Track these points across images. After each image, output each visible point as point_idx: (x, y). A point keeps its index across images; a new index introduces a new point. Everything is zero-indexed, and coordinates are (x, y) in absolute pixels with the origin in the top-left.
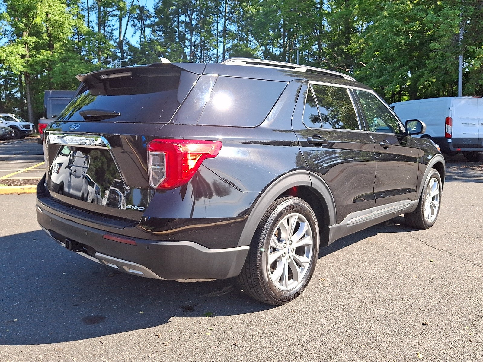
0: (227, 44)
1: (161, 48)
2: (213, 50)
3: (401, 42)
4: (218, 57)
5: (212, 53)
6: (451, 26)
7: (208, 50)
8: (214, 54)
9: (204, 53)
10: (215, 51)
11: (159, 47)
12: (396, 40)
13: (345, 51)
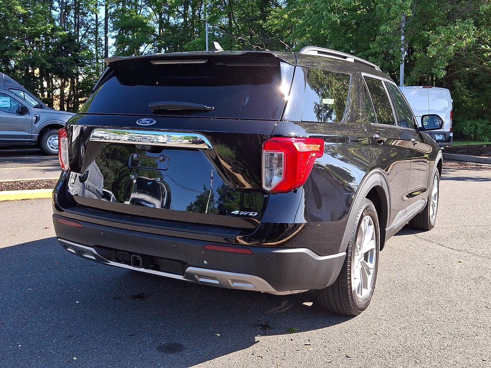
0: (111, 8)
1: (22, 8)
2: (91, 15)
3: (336, 21)
4: (97, 25)
5: (90, 18)
6: (402, 8)
7: (85, 14)
8: (92, 20)
9: (78, 18)
10: (94, 16)
11: (20, 7)
12: (331, 19)
13: (264, 27)
